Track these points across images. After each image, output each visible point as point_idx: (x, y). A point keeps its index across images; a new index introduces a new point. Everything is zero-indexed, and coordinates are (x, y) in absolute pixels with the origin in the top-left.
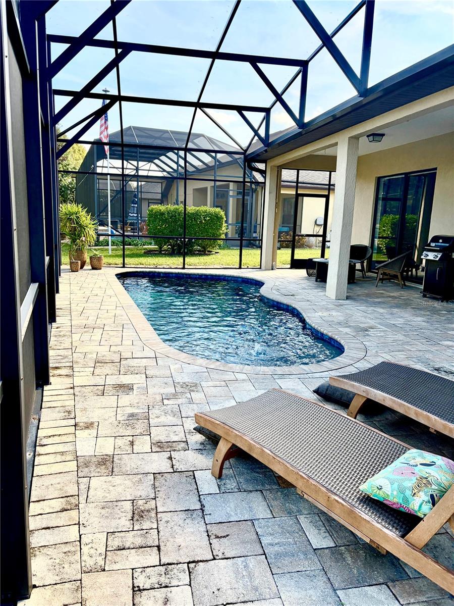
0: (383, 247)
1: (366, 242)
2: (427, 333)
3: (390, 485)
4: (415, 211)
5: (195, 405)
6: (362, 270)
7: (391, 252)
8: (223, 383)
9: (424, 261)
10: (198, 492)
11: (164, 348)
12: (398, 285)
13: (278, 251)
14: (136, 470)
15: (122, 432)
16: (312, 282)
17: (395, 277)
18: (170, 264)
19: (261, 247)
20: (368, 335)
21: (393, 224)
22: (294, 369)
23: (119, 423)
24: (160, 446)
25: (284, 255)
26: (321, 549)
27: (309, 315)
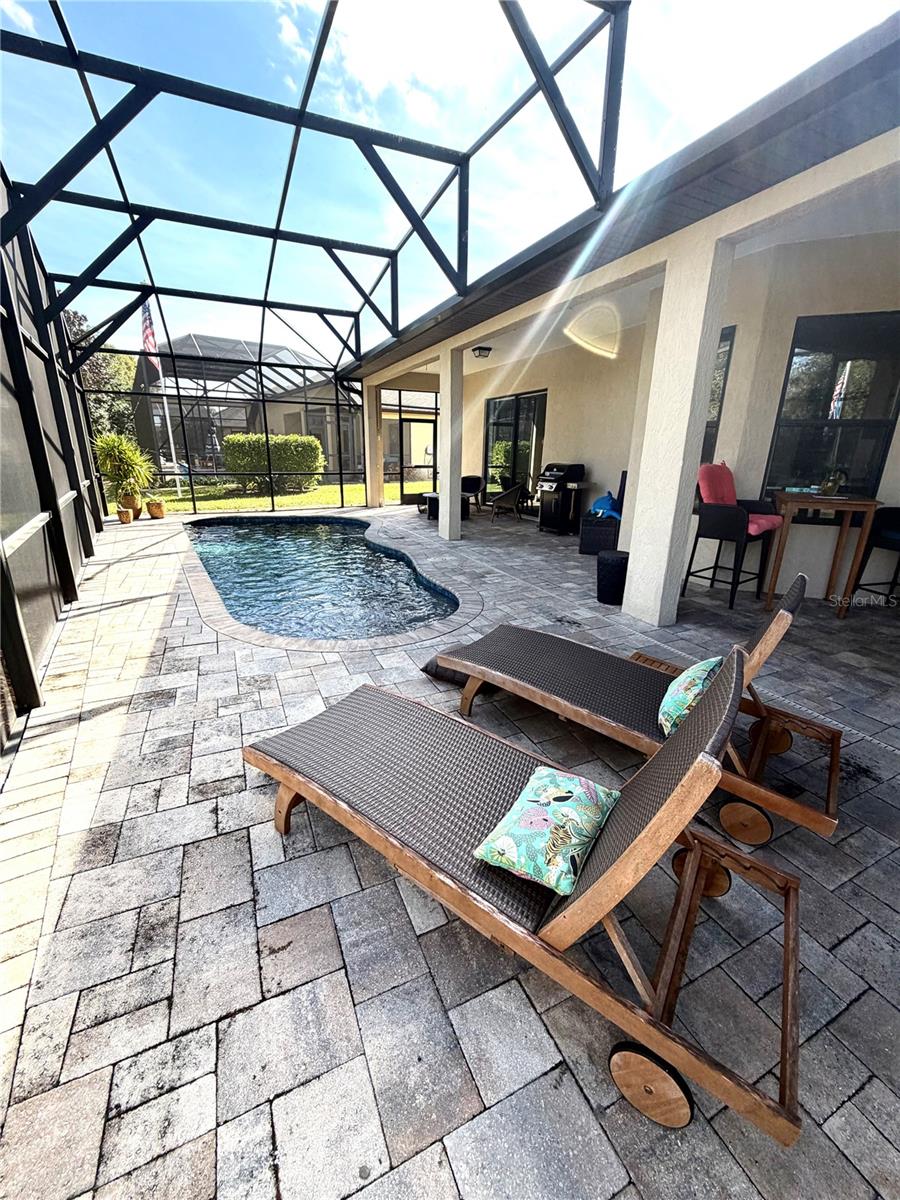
0: (497, 477)
1: (479, 473)
2: (547, 574)
3: (515, 848)
4: (528, 437)
5: (263, 712)
6: (477, 504)
7: (505, 482)
8: (307, 671)
9: (539, 492)
10: (251, 866)
11: (230, 625)
12: (513, 519)
13: (386, 485)
14: (156, 844)
15: (145, 774)
16: (425, 521)
17: (511, 510)
18: (256, 506)
19: (365, 481)
20: (485, 583)
21: (507, 451)
22: (399, 639)
23: (144, 759)
24: (202, 790)
25: (392, 490)
26: (427, 933)
27: (420, 562)
